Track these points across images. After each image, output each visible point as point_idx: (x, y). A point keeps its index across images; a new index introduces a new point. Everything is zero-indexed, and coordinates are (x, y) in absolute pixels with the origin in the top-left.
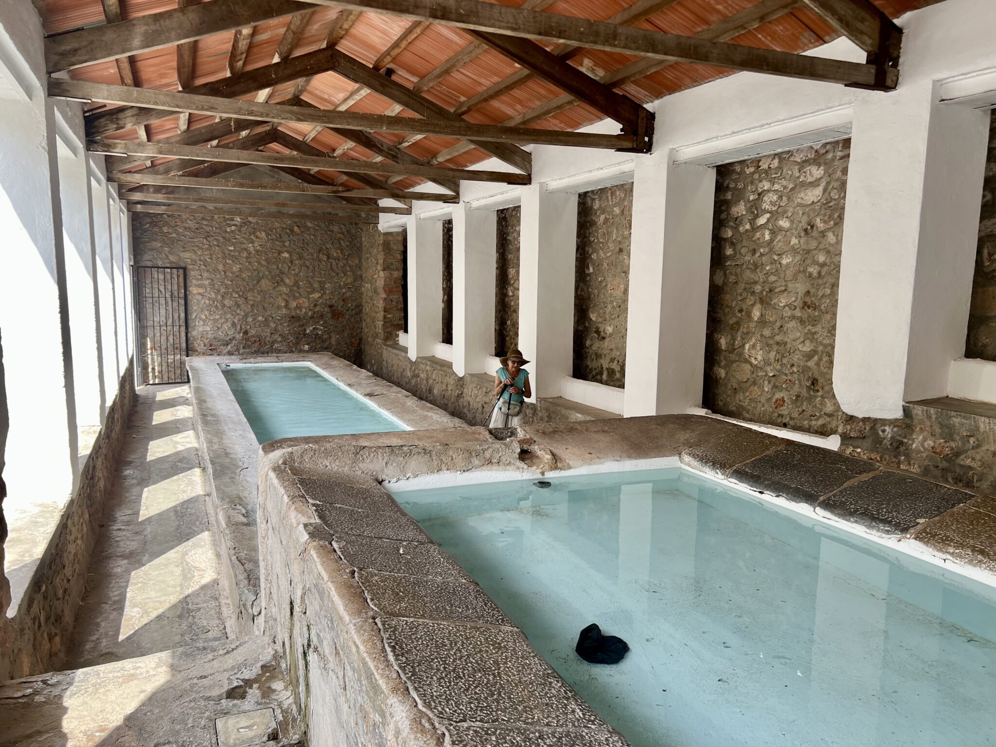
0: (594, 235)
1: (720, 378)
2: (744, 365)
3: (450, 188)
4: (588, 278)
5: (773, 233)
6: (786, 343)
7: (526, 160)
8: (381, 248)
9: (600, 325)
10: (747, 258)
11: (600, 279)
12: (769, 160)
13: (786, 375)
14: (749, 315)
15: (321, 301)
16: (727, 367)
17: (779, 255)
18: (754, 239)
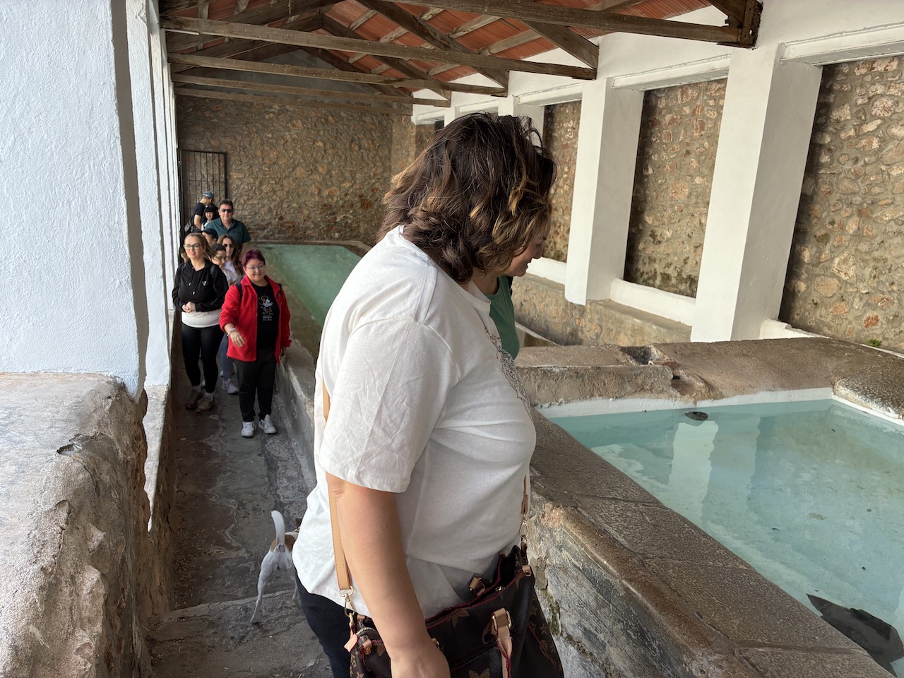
0: (657, 136)
1: (799, 292)
2: (830, 279)
3: (499, 82)
4: (646, 180)
5: (883, 141)
6: (886, 259)
7: (592, 53)
8: (413, 140)
9: (656, 229)
10: (847, 167)
11: (660, 181)
12: (886, 62)
13: (883, 293)
14: (842, 228)
15: (351, 190)
16: (809, 280)
17: (888, 165)
18: (857, 147)
